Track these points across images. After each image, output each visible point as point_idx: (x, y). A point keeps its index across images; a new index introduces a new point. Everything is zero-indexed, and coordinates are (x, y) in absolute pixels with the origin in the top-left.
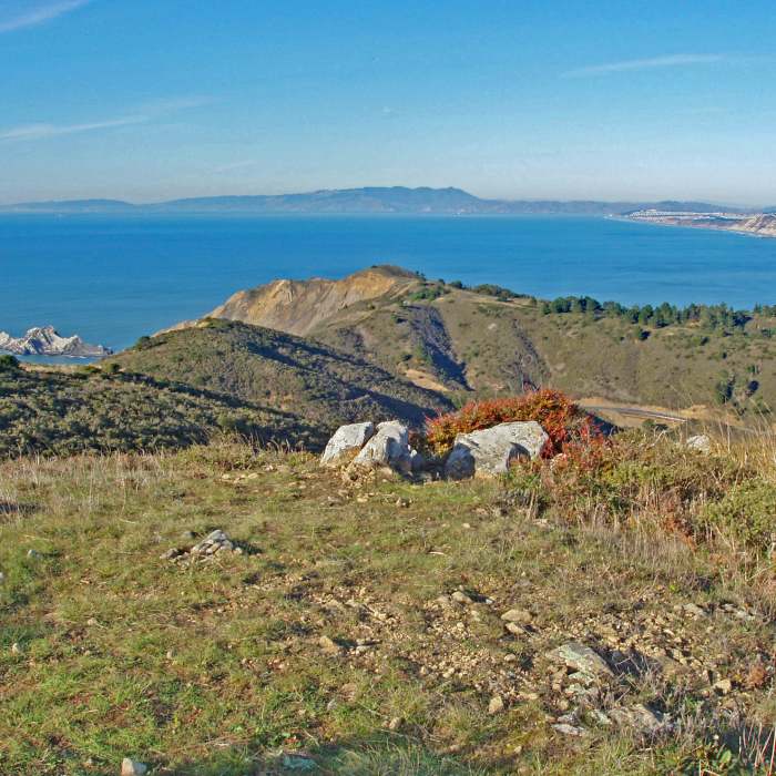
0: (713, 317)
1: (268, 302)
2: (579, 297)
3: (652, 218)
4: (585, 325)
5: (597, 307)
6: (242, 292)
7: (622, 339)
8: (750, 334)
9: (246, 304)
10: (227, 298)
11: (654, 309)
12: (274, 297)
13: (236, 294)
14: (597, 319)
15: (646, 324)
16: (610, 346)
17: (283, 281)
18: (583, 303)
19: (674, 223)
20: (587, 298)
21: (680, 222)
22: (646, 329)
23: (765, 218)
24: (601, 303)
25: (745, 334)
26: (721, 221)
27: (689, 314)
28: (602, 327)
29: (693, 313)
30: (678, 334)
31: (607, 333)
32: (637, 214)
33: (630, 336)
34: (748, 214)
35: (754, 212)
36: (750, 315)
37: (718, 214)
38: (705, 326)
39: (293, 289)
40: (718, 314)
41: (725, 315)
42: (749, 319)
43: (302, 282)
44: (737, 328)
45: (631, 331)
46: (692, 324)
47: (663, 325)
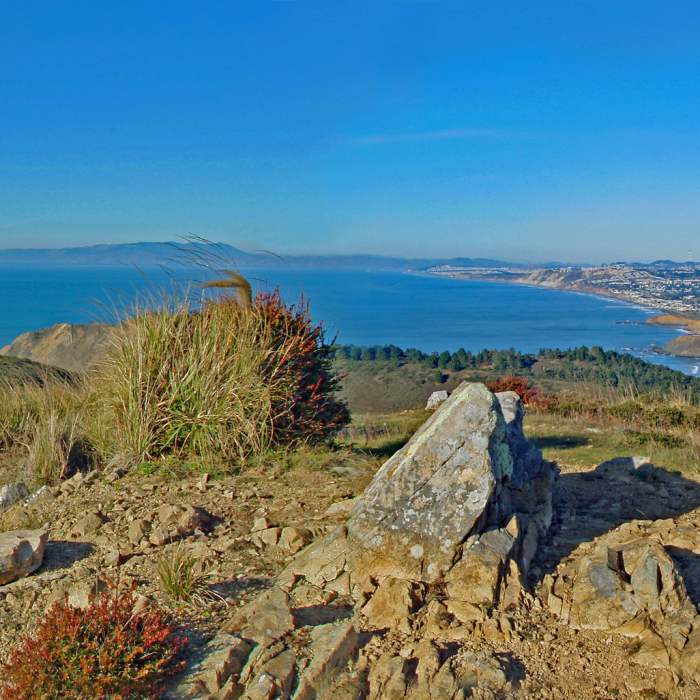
0: (504, 360)
1: (50, 343)
2: (383, 345)
3: (447, 273)
4: (390, 370)
5: (401, 354)
6: (28, 334)
7: (424, 382)
8: (537, 374)
9: (30, 344)
10: (13, 339)
11: (451, 355)
12: (56, 338)
13: (21, 336)
14: (401, 365)
15: (445, 368)
16: (413, 389)
17: (65, 325)
18: (388, 351)
19: (466, 277)
20: (391, 346)
21: (472, 276)
22: (445, 372)
23: (546, 273)
24: (404, 350)
25: (532, 375)
26: (508, 275)
27: (482, 358)
28: (405, 372)
29: (485, 358)
30: (474, 376)
31: (411, 377)
32: (433, 269)
33: (430, 379)
34: (531, 269)
35: (536, 267)
36: (536, 358)
37: (505, 269)
38: (497, 368)
39: (74, 332)
40: (508, 358)
41: (514, 358)
42: (536, 361)
43: (82, 326)
44: (525, 370)
45: (431, 375)
46: (485, 367)
47: (461, 369)
